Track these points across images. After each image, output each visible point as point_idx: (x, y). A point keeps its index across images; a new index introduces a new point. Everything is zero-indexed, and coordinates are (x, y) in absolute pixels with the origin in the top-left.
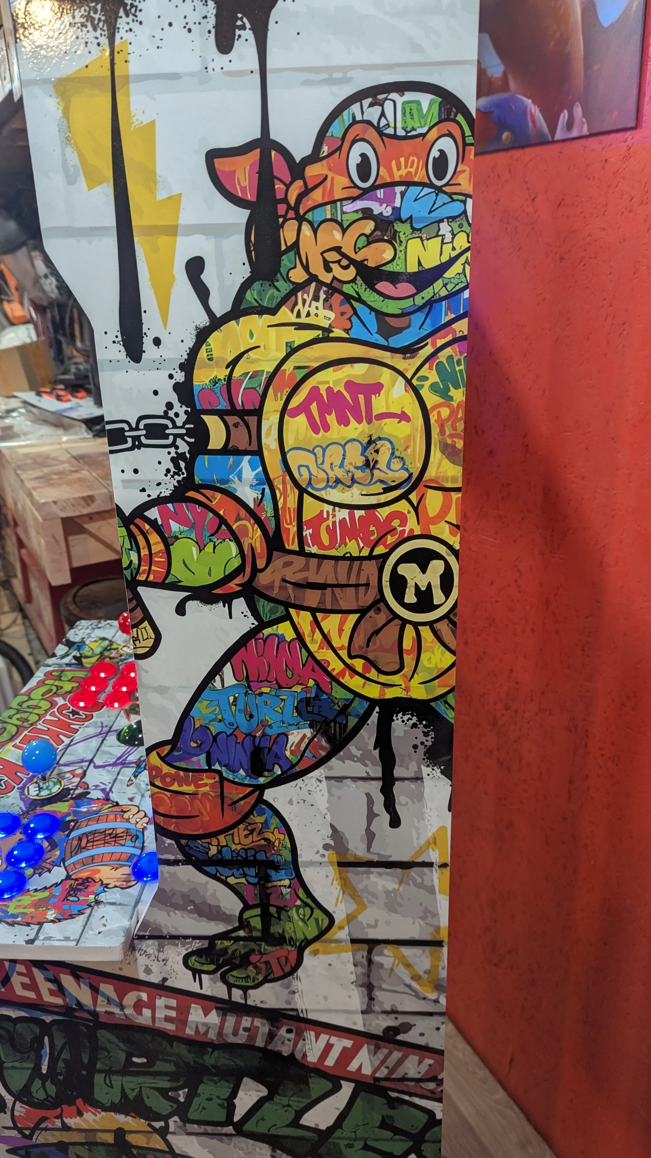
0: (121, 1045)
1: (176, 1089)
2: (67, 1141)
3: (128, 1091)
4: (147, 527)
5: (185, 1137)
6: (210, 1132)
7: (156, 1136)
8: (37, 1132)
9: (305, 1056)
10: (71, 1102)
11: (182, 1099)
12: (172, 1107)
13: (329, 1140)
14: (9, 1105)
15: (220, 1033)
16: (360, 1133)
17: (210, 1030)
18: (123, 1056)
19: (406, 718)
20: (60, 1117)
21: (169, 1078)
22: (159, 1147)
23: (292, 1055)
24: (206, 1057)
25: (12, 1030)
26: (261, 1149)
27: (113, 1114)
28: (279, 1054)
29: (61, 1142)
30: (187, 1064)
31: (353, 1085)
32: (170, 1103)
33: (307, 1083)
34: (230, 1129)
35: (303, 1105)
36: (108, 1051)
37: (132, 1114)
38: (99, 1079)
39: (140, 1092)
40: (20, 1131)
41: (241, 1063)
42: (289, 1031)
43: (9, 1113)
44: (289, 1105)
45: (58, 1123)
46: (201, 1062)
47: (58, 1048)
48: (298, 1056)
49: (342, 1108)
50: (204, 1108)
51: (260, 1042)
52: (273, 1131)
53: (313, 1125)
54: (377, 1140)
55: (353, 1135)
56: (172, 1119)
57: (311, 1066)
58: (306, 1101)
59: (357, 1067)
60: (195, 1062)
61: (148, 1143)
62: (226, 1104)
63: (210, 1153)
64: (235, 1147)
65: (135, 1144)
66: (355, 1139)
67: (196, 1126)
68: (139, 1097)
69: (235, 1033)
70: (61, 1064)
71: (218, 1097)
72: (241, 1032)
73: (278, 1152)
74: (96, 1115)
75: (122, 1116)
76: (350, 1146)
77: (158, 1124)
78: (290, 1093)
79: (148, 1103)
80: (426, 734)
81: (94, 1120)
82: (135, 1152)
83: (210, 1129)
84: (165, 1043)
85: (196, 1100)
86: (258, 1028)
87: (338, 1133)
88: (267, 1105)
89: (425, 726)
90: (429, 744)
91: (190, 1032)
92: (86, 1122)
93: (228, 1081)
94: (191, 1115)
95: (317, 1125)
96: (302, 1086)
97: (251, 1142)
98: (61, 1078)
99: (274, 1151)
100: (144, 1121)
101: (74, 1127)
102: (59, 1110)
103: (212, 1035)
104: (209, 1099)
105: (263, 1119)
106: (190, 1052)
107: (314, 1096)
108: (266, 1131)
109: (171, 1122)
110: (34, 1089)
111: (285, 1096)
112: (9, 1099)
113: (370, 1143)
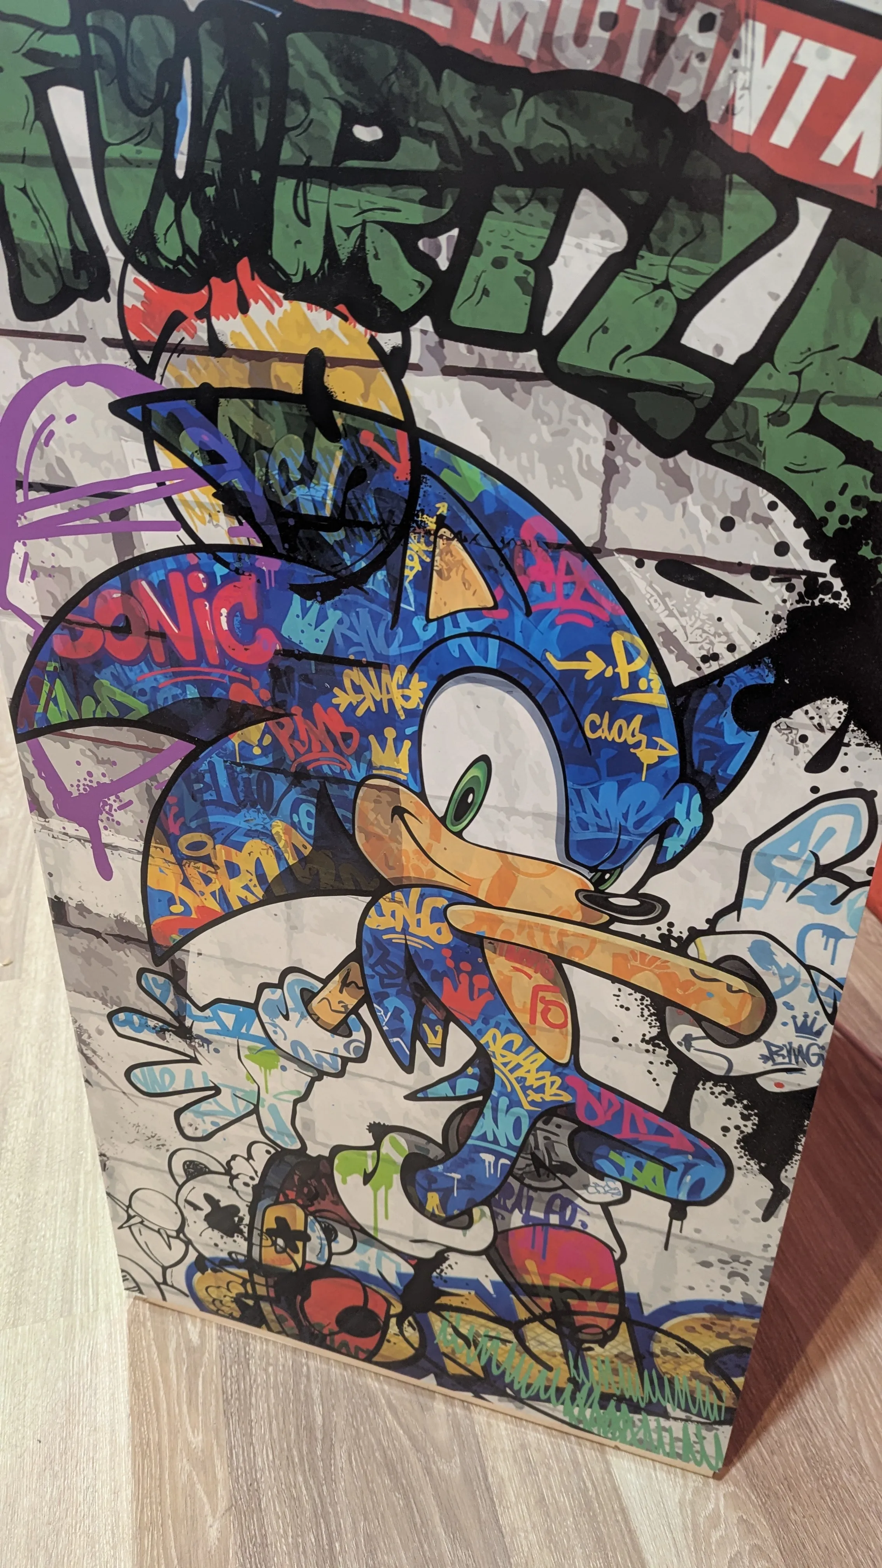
0: (334, 82)
1: (433, 230)
2: (216, 384)
3: (339, 236)
5: (440, 378)
6: (490, 366)
7: (382, 375)
8: (165, 356)
9: (729, 111)
10: (227, 275)
11: (443, 263)
12: (421, 285)
13: (738, 399)
14: (115, 276)
15: (547, 40)
16: (812, 379)
17: (528, 27)
18: (335, 117)
20: (204, 314)
21: (419, 193)
22: (386, 411)
23: (702, 107)
24: (508, 121)
25: (121, 36)
26: (587, 422)
27: (304, 305)
28: (668, 103)
29: (206, 386)
30: (464, 143)
31: (824, 213)
32: (419, 276)
33: (718, 210)
34: (529, 360)
35: (698, 282)
36: (306, 103)
37: (341, 308)
38: (285, 188)
39: (362, 237)
40: (133, 349)
41: (580, 140)
42: (706, 24)
43: (114, 298)
44: (666, 285)
45: (203, 336)
46: (494, 136)
47: (209, 95)
48: (714, 115)
49: (784, 294)
50: (486, 292)
51: (632, 72)
52: (620, 370)
53: (709, 351)
54: (843, 401)
55: (791, 385)
56: (418, 326)
57: (739, 147)
58: (709, 269)
59: (846, 150)
60: (484, 138)
61: (365, 397)
62: (531, 280)
63: (484, 430)
64: (538, 414)
65: (341, 398)
66: (796, 397)
67: (462, 347)
68: (359, 258)
69: (580, 38)
70: (213, 150)
71: (519, 256)
72: (596, 31)
73: (623, 431)
74: (272, 310)
75: (323, 313)
76: (779, 418)
77: (390, 340)
78: (676, 240)
79: (378, 273)
81: (269, 324)
82: (339, 422)
83: (491, 357)
84: (425, 76)
85: (475, 264)
86: (636, 11)
87: (760, 379)
88: (620, 283)
91: (481, 33)
92: (252, 328)
93: (544, 202)
94: (460, 316)
95: (719, 349)
96: (708, 219)
97: (570, 398)
98: (210, 191)
99: (613, 430)
100: (360, 328)
101: (230, 344)
102: (205, 291)
103: (528, 48)
104: (499, 263)
105: (605, 329)
106: (475, 102)
107: (730, 250)
108: (605, 368)
109: (415, 332)
110: (159, 229)
111: (662, 252)
112: (114, 256)
113: (831, 412)
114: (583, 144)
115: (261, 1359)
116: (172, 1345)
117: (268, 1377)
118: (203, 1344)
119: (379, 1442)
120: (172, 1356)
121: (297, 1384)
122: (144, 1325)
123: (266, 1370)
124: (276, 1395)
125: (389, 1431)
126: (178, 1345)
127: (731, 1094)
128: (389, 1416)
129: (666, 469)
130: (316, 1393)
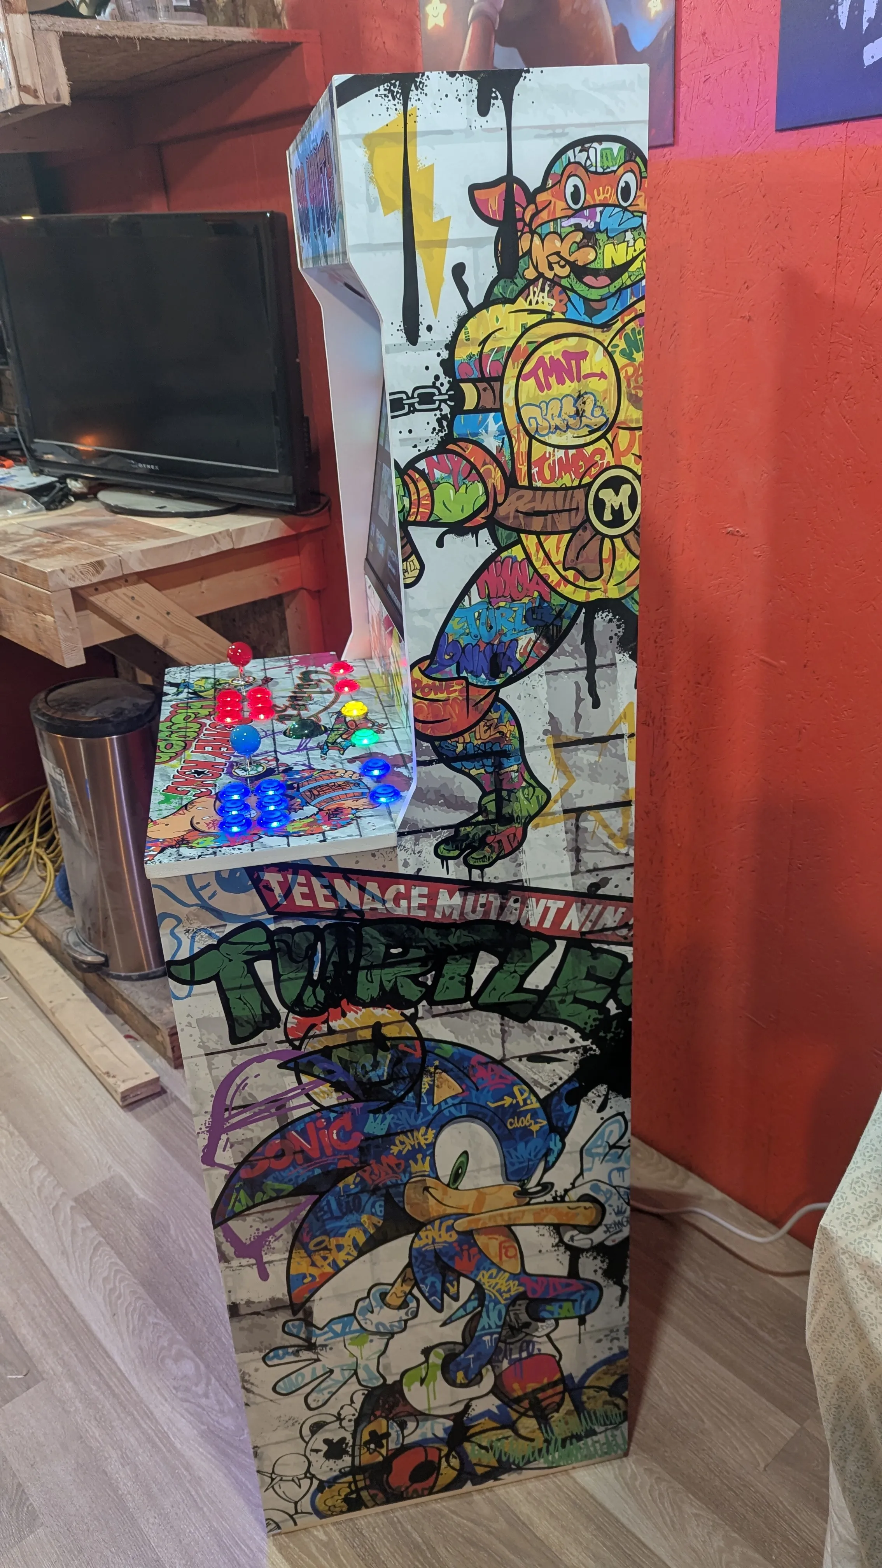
0: (382, 939)
1: (424, 974)
2: (331, 1045)
3: (385, 983)
4: (417, 476)
5: (432, 1019)
6: (451, 1010)
7: (407, 1024)
8: (306, 1041)
9: (528, 922)
10: (337, 1005)
11: (429, 983)
12: (421, 991)
13: (547, 999)
14: (283, 1018)
15: (462, 914)
16: (571, 988)
17: (454, 911)
18: (383, 948)
19: (604, 615)
20: (326, 1021)
21: (419, 964)
22: (409, 1035)
23: (518, 922)
24: (450, 938)
25: (290, 941)
26: (492, 1019)
27: (371, 1009)
28: (507, 923)
29: (326, 1047)
30: (435, 947)
31: (565, 942)
32: (420, 989)
33: (529, 948)
34: (468, 1005)
35: (526, 969)
36: (370, 946)
37: (388, 1006)
38: (362, 975)
39: (396, 982)
40: (290, 1042)
41: (477, 938)
42: (516, 901)
43: (282, 1026)
44: (515, 972)
45: (324, 1028)
46: (445, 942)
47: (328, 952)
48: (523, 923)
49: (556, 965)
50: (447, 988)
51: (493, 916)
52: (502, 1000)
53: (534, 987)
54: (583, 992)
55: (565, 991)
56: (421, 1004)
57: (533, 930)
58: (530, 964)
59: (568, 925)
60: (442, 944)
61: (400, 1033)
62: (465, 981)
63: (451, 1031)
64: (472, 1021)
65: (389, 1036)
66: (567, 994)
67: (440, 1007)
68: (395, 988)
69: (474, 911)
70: (330, 967)
71: (459, 975)
72: (479, 908)
73: (506, 1019)
74: (357, 1013)
75: (380, 1009)
76: (562, 1002)
77: (409, 1012)
78: (516, 959)
79: (402, 991)
80: (618, 627)
81: (356, 1019)
82: (389, 1044)
83: (451, 1008)
84: (417, 930)
85: (442, 980)
86: (492, 902)
87: (554, 991)
88: (498, 974)
89: (618, 620)
90: (621, 634)
91: (438, 916)
92: (349, 1022)
93: (467, 958)
94: (437, 998)
95: (537, 986)
96: (526, 951)
97: (484, 1013)
98: (329, 981)
99: (503, 1019)
100: (397, 1011)
101: (338, 1029)
102: (326, 1014)
103: (456, 916)
104: (452, 978)
105: (494, 989)
106: (437, 935)
107: (535, 958)
108: (497, 1001)
109: (420, 1007)
110: (305, 998)
111: (512, 963)
112: (283, 1011)
113: (578, 996)
114: (479, 938)
115: (368, 1527)
116: (314, 1550)
117: (378, 1534)
118: (330, 1539)
119: (457, 1533)
120: (317, 1554)
121: (396, 1529)
122: (289, 1547)
123: (374, 1531)
124: (389, 1541)
125: (459, 1525)
126: (316, 1546)
127: (595, 1254)
128: (454, 1517)
129: (525, 1026)
130: (409, 1527)
